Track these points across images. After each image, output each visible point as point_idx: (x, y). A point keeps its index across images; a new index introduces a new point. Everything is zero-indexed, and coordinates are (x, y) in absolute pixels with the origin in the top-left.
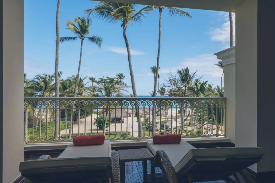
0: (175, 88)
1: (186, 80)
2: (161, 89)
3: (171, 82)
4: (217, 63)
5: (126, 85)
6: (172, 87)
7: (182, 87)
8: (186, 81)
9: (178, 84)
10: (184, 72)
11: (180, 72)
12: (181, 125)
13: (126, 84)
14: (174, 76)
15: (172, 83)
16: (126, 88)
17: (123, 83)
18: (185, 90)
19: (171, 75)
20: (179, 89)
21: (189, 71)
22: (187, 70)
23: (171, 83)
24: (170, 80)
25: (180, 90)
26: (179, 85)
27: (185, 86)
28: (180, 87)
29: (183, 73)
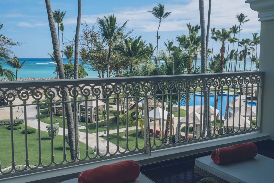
0: (93, 46)
1: (111, 34)
2: (67, 48)
3: (86, 37)
4: (152, 11)
5: (8, 41)
6: (88, 45)
7: (104, 45)
8: (110, 36)
9: (98, 40)
10: (108, 22)
11: (101, 22)
12: (105, 104)
13: (8, 39)
14: (92, 28)
15: (88, 39)
16: (9, 46)
17: (4, 38)
18: (110, 50)
19: (86, 26)
20: (99, 49)
21: (115, 21)
22: (112, 20)
23: (86, 39)
24: (85, 34)
25: (101, 49)
26: (99, 42)
27: (110, 44)
28: (102, 46)
29: (107, 24)
